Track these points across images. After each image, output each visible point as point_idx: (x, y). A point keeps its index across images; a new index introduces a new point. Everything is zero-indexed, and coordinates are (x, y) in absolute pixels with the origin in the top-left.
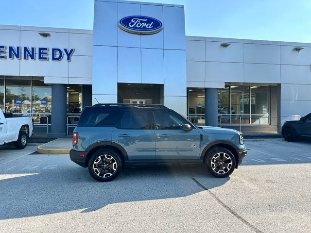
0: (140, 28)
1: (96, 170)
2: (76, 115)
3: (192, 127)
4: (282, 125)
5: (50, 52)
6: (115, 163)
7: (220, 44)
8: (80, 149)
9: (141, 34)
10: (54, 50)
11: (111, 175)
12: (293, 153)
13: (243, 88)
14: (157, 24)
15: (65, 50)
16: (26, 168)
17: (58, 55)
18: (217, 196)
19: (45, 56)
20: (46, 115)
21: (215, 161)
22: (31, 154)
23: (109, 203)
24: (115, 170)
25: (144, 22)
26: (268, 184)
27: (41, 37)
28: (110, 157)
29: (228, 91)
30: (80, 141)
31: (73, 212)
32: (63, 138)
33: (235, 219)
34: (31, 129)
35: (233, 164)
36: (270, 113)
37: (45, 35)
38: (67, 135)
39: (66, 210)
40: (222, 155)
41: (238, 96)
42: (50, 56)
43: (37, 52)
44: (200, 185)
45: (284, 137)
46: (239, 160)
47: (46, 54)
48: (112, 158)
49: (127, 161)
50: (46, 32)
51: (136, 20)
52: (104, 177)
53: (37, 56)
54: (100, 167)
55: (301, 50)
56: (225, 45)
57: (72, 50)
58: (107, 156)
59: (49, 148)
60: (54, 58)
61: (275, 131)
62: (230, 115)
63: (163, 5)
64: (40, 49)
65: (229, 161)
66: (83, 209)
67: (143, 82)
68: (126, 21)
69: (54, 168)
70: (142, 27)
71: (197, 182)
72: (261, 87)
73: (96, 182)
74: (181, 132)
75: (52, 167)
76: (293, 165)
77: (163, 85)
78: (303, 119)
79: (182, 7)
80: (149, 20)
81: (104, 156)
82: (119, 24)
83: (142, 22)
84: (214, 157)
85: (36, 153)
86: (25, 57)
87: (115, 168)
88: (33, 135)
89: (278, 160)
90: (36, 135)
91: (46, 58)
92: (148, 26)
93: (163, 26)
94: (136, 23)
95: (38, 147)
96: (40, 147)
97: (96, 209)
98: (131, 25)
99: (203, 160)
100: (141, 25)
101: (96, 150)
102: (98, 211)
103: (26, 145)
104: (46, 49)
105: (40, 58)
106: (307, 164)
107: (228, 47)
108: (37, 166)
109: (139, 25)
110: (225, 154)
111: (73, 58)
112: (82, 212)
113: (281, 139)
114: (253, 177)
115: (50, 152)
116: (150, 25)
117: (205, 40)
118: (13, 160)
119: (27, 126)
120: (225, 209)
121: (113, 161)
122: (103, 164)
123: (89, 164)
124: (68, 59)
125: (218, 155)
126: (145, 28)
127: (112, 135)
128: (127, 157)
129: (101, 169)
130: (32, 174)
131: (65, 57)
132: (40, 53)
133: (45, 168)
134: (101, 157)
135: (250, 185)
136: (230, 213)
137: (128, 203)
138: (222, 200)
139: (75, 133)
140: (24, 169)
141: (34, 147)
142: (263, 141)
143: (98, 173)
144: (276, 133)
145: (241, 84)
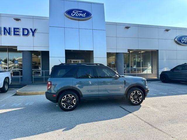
0: (78, 16)
1: (63, 104)
2: (36, 70)
3: (120, 76)
4: (160, 74)
5: (21, 30)
6: (75, 99)
7: (124, 27)
8: (53, 92)
9: (79, 20)
10: (23, 29)
11: (72, 107)
12: (169, 89)
13: (136, 52)
14: (88, 15)
15: (31, 29)
16: (14, 104)
17: (26, 32)
18: (139, 116)
19: (17, 33)
20: (19, 70)
21: (132, 96)
22: (12, 96)
23: (77, 124)
24: (75, 103)
25: (81, 13)
26: (164, 108)
27: (15, 21)
28: (72, 96)
29: (129, 54)
30: (53, 87)
31: (57, 131)
32: (30, 84)
33: (154, 129)
34: (10, 80)
35: (143, 97)
36: (152, 67)
37: (18, 20)
38: (33, 83)
39: (53, 130)
40: (136, 92)
41: (132, 57)
42: (21, 33)
43: (12, 30)
44: (126, 110)
45: (161, 80)
46: (146, 95)
47: (18, 31)
48: (73, 96)
49: (82, 98)
50: (18, 17)
51: (76, 12)
52: (68, 108)
53: (12, 33)
54: (66, 102)
55: (169, 31)
56: (127, 28)
57: (35, 30)
58: (70, 96)
59: (24, 91)
60: (23, 34)
61: (155, 77)
62: (130, 68)
63: (91, 3)
64: (14, 29)
65: (140, 95)
66: (63, 129)
67: (81, 49)
68: (69, 12)
69: (32, 104)
70: (79, 16)
71: (124, 109)
72: (146, 52)
73: (63, 111)
74: (112, 80)
75: (31, 103)
76: (172, 96)
77: (93, 51)
78: (172, 70)
79: (103, 4)
80: (84, 12)
81: (68, 96)
82: (65, 14)
83: (79, 13)
84: (132, 94)
85: (16, 95)
86: (4, 34)
87: (75, 102)
88: (11, 83)
89: (163, 94)
90: (14, 83)
91: (19, 35)
92: (83, 15)
93: (92, 16)
94: (76, 13)
95: (17, 91)
96: (18, 91)
97: (71, 129)
98: (73, 14)
99: (126, 95)
100: (79, 14)
101: (63, 92)
102: (72, 129)
103: (8, 90)
104: (18, 29)
105: (14, 34)
106: (179, 95)
107: (129, 28)
108: (20, 103)
109: (77, 15)
110: (138, 91)
111: (35, 34)
112: (63, 131)
113: (160, 81)
114: (154, 104)
115: (26, 94)
116: (84, 15)
117: (116, 24)
118: (3, 100)
119: (8, 78)
120: (146, 123)
121: (73, 98)
122: (68, 100)
123: (59, 101)
124: (33, 35)
125: (134, 92)
126: (81, 16)
127: (73, 82)
128: (82, 96)
129: (66, 103)
130: (20, 109)
131: (31, 34)
132: (14, 31)
133: (27, 104)
134: (66, 96)
135: (154, 109)
136: (150, 126)
137: (89, 124)
138: (143, 119)
139: (49, 82)
140: (13, 105)
141: (13, 91)
142: (150, 83)
143: (64, 106)
144: (156, 78)
145: (135, 50)
